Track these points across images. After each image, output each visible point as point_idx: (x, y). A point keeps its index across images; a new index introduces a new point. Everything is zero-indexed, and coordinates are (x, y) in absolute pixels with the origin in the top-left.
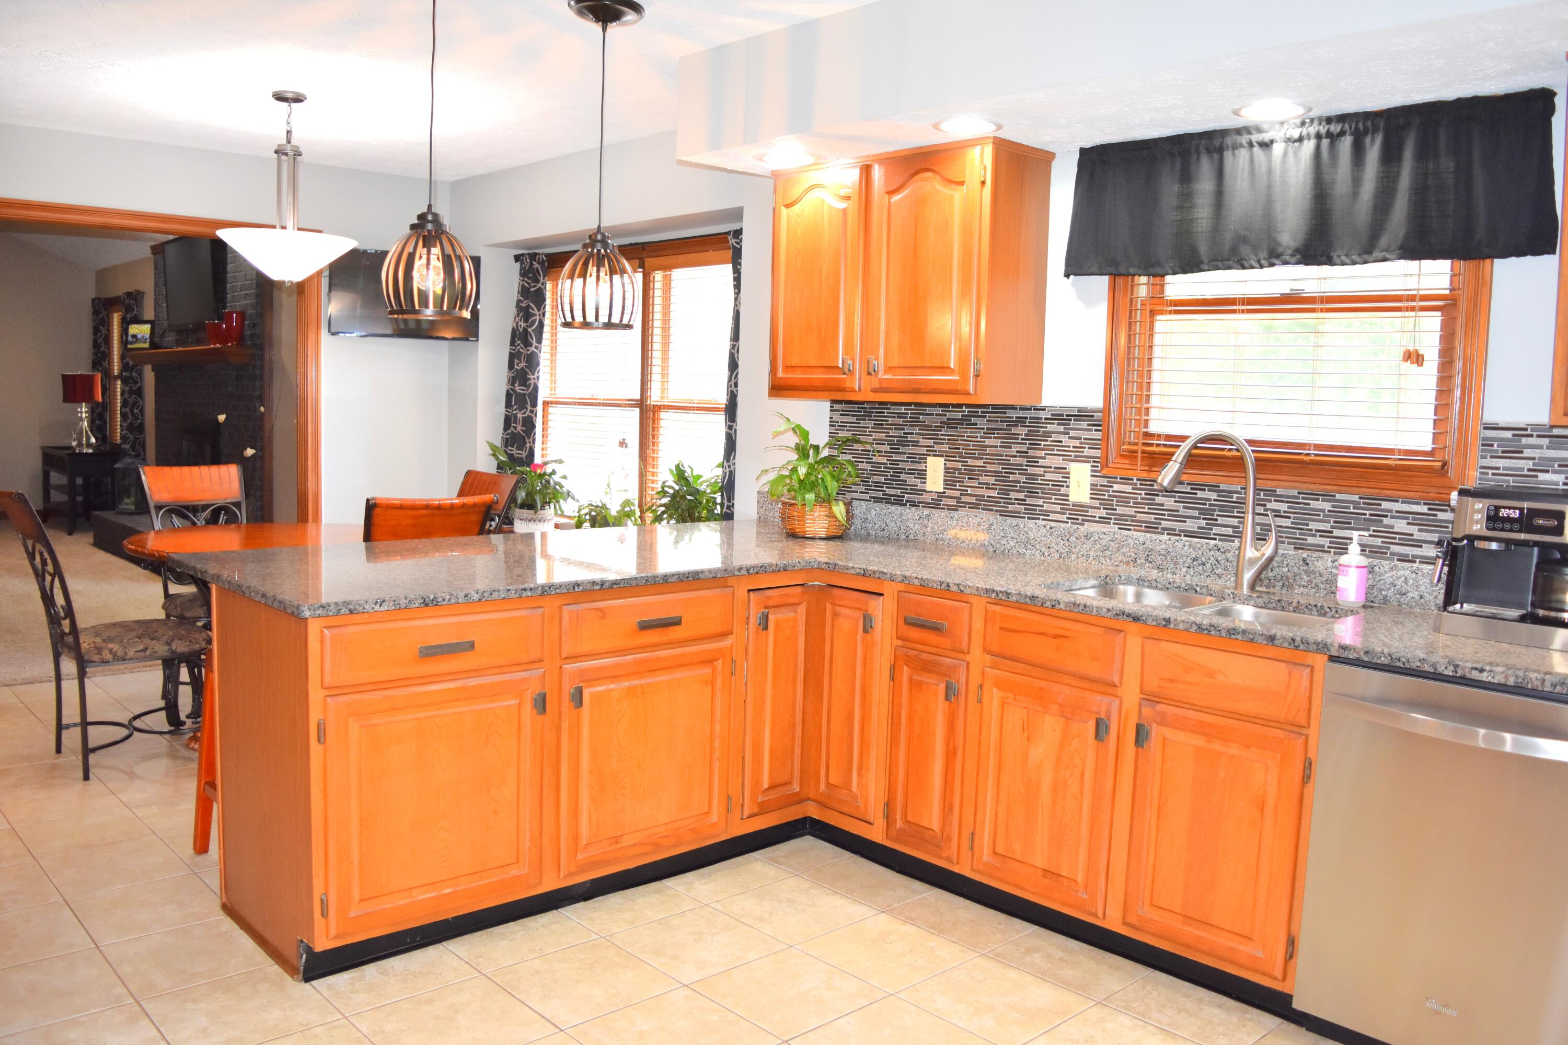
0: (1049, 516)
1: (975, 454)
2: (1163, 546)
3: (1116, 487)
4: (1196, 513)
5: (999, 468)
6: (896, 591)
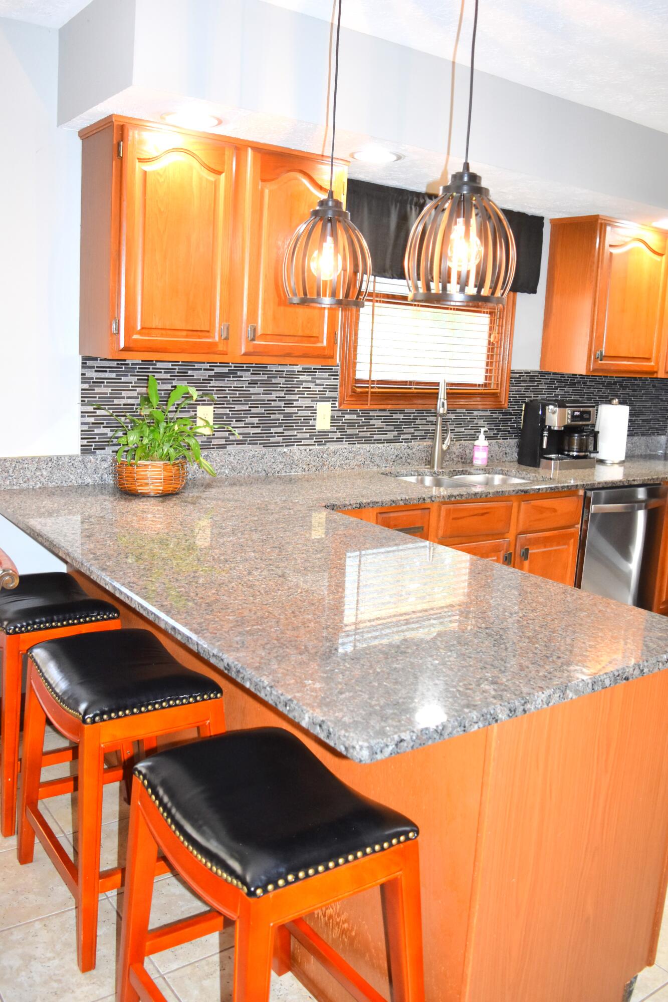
0: (301, 442)
4: (392, 428)
5: (262, 410)
6: (375, 513)
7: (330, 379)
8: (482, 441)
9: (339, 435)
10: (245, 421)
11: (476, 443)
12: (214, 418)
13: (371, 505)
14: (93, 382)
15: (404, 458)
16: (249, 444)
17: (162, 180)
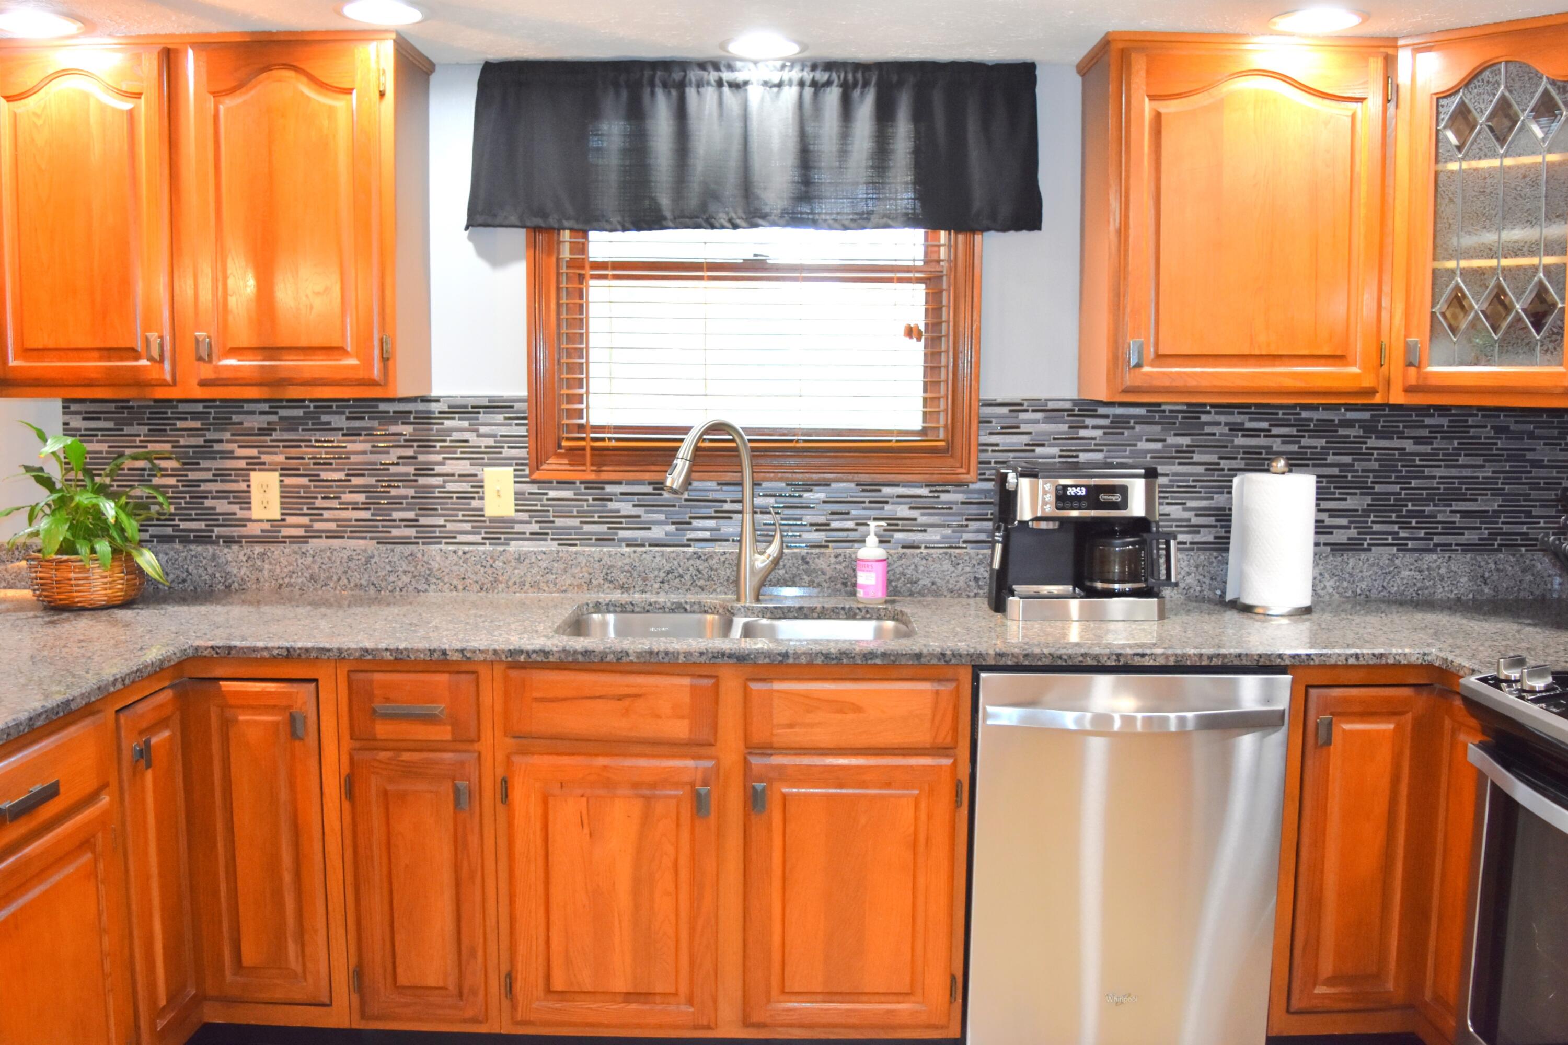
0: (455, 537)
1: (331, 464)
2: (627, 561)
4: (662, 517)
5: (371, 481)
8: (872, 549)
9: (535, 527)
10: (340, 498)
12: (282, 492)
14: (81, 436)
17: (40, 122)
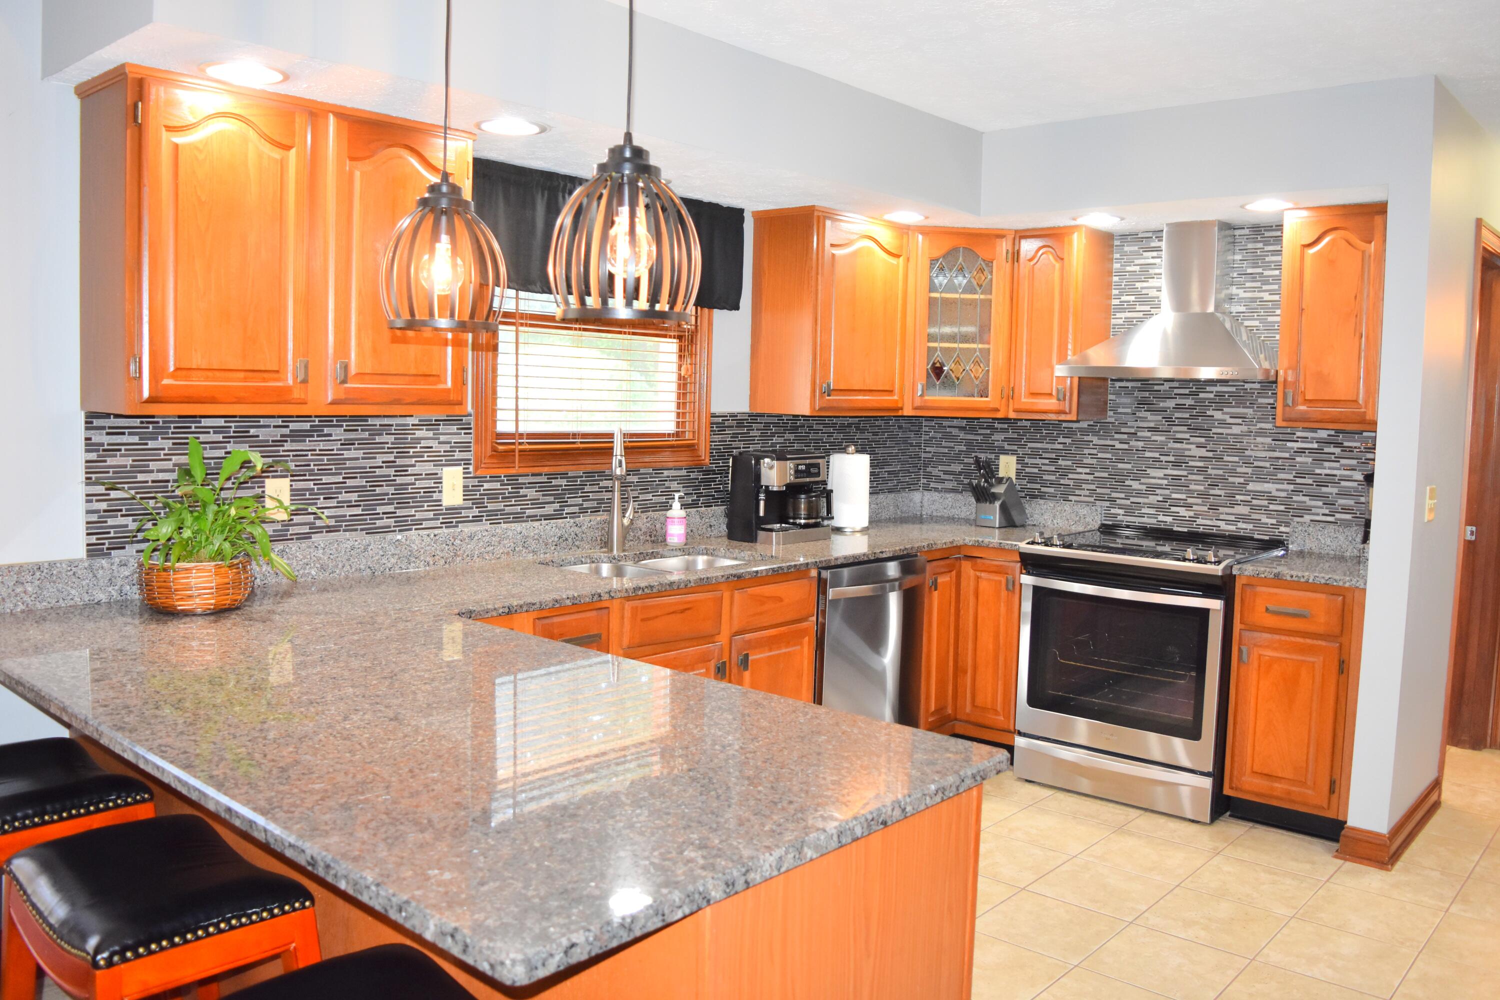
0: (421, 524)
1: (331, 469)
3: (486, 486)
4: (551, 499)
6: (532, 620)
7: (460, 434)
8: (676, 510)
9: (476, 511)
10: (337, 498)
11: (670, 513)
12: (292, 495)
13: (525, 609)
14: (104, 450)
15: (570, 540)
16: (345, 531)
17: (201, 157)
